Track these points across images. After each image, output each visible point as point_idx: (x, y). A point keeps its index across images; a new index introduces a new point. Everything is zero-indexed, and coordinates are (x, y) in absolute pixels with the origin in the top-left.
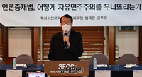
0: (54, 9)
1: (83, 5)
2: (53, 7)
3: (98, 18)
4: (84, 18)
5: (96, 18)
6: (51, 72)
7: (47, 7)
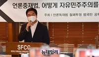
0: (56, 7)
1: (82, 4)
2: (56, 5)
3: (96, 15)
4: (83, 15)
5: (93, 15)
6: (12, 51)
7: (50, 5)
